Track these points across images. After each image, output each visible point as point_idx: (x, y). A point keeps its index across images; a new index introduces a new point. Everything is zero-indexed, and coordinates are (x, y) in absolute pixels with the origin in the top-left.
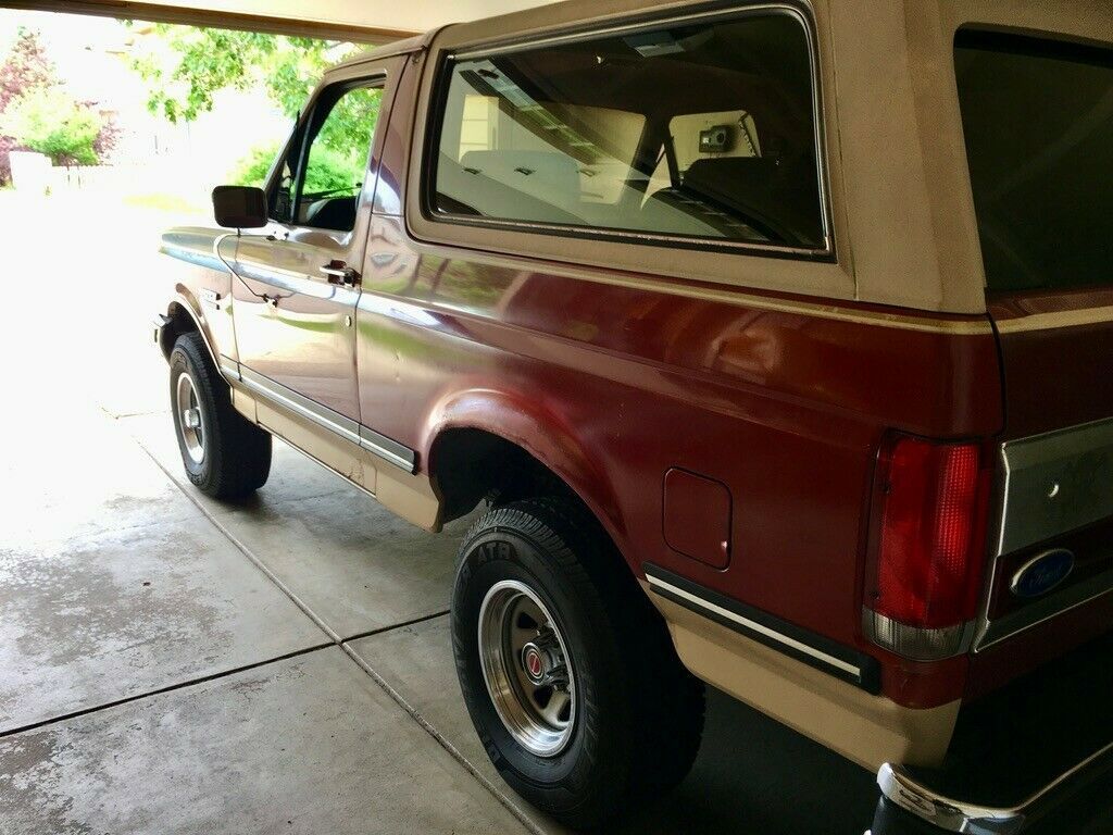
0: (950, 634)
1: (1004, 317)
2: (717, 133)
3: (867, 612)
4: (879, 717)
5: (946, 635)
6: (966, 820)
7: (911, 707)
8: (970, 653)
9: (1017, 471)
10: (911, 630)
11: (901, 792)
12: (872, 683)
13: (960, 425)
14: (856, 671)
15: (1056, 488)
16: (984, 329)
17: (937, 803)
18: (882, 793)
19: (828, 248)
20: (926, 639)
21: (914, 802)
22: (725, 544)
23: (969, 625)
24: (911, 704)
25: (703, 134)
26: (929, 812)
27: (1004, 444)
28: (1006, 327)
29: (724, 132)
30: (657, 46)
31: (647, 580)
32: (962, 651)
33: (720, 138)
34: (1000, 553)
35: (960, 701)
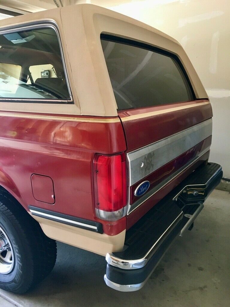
0: (120, 211)
1: (123, 117)
2: (46, 72)
3: (97, 210)
4: (104, 240)
5: (119, 212)
6: (131, 265)
7: (112, 235)
8: (126, 216)
9: (132, 161)
10: (109, 213)
11: (113, 261)
12: (101, 230)
13: (115, 150)
14: (95, 228)
15: (143, 164)
16: (118, 120)
17: (123, 262)
18: (107, 263)
19: (71, 100)
20: (114, 214)
21: (116, 263)
22: (53, 196)
23: (125, 208)
24: (112, 234)
25: (42, 72)
26: (121, 266)
27: (128, 154)
28: (124, 120)
29: (48, 72)
30: (18, 40)
31: (30, 211)
32: (124, 215)
33: (47, 74)
34: (130, 185)
35: (125, 230)
